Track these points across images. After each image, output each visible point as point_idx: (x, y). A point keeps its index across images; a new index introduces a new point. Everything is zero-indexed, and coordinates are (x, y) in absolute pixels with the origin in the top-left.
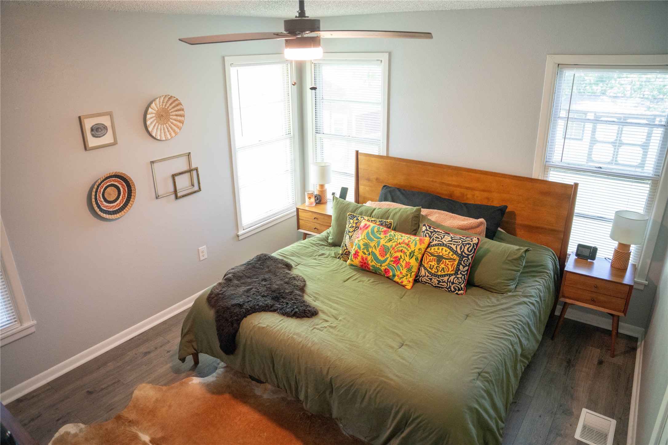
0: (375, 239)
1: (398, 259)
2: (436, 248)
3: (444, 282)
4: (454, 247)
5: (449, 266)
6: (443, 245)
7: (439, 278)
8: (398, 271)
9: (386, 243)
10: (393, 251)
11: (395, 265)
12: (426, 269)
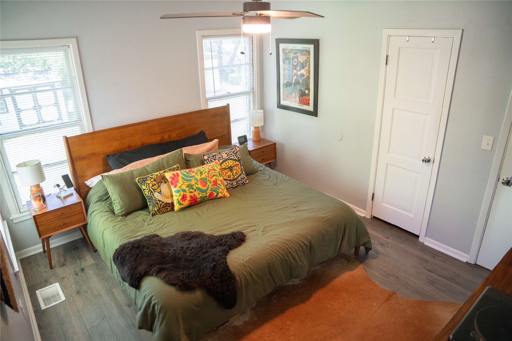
0: (191, 179)
1: (215, 181)
2: (224, 163)
3: (240, 180)
4: (233, 157)
5: (238, 170)
6: (226, 160)
7: (236, 180)
8: (219, 189)
9: (201, 176)
10: (209, 178)
11: (215, 187)
12: (227, 180)
